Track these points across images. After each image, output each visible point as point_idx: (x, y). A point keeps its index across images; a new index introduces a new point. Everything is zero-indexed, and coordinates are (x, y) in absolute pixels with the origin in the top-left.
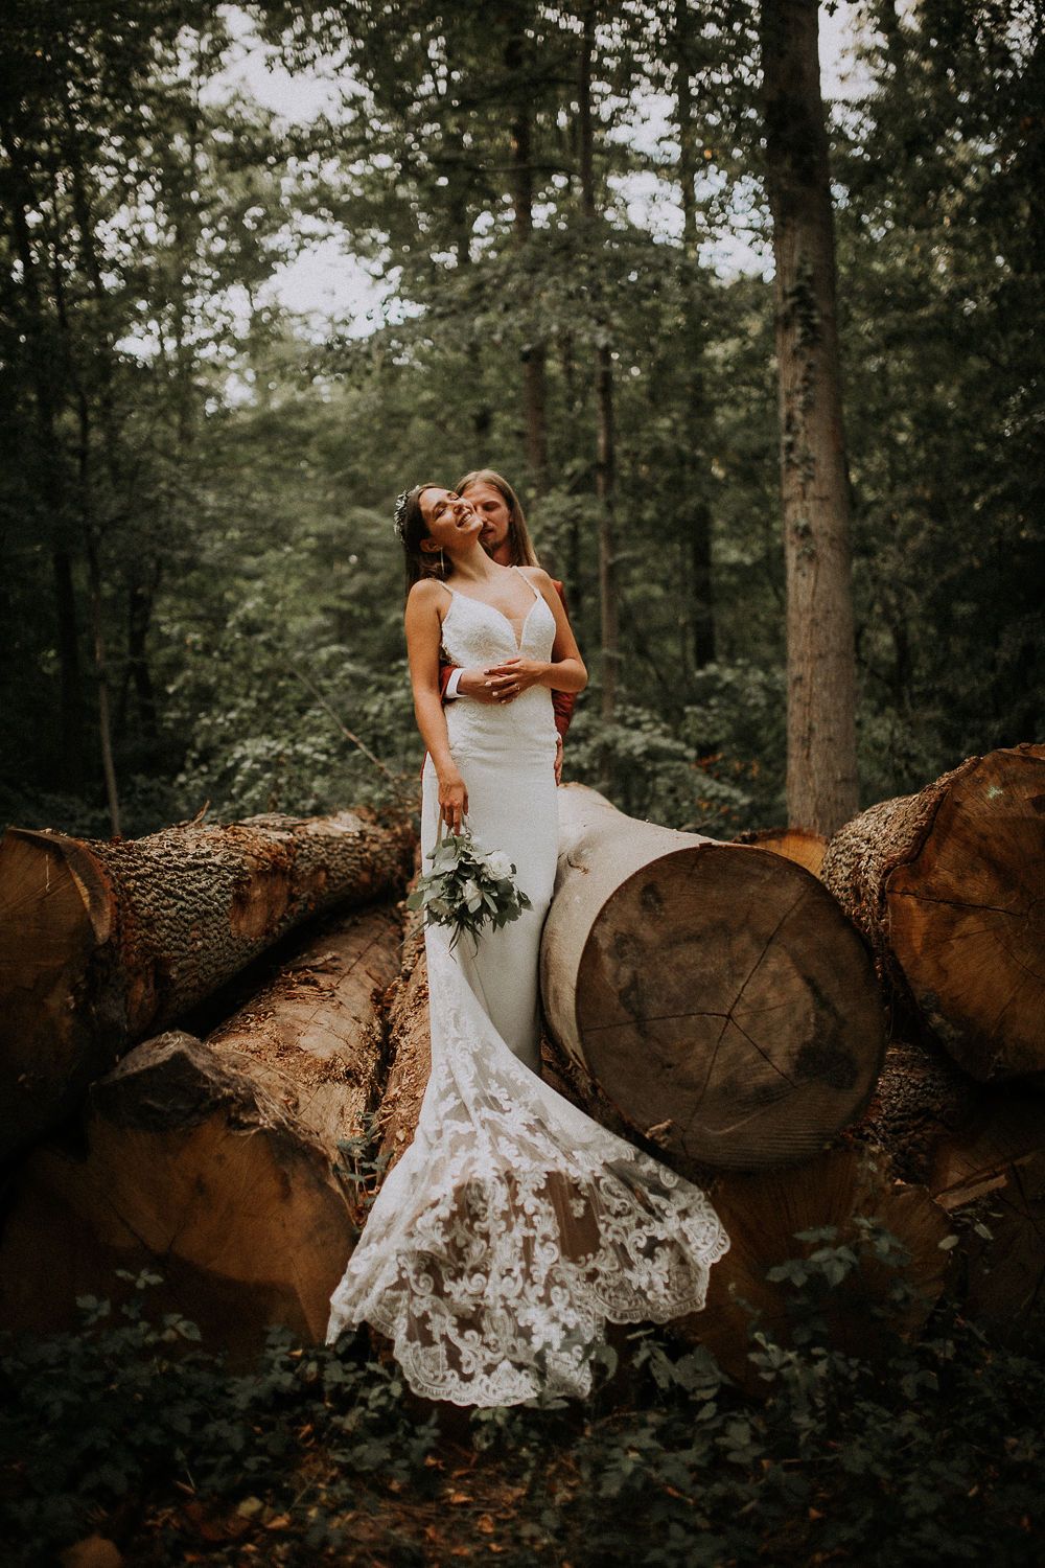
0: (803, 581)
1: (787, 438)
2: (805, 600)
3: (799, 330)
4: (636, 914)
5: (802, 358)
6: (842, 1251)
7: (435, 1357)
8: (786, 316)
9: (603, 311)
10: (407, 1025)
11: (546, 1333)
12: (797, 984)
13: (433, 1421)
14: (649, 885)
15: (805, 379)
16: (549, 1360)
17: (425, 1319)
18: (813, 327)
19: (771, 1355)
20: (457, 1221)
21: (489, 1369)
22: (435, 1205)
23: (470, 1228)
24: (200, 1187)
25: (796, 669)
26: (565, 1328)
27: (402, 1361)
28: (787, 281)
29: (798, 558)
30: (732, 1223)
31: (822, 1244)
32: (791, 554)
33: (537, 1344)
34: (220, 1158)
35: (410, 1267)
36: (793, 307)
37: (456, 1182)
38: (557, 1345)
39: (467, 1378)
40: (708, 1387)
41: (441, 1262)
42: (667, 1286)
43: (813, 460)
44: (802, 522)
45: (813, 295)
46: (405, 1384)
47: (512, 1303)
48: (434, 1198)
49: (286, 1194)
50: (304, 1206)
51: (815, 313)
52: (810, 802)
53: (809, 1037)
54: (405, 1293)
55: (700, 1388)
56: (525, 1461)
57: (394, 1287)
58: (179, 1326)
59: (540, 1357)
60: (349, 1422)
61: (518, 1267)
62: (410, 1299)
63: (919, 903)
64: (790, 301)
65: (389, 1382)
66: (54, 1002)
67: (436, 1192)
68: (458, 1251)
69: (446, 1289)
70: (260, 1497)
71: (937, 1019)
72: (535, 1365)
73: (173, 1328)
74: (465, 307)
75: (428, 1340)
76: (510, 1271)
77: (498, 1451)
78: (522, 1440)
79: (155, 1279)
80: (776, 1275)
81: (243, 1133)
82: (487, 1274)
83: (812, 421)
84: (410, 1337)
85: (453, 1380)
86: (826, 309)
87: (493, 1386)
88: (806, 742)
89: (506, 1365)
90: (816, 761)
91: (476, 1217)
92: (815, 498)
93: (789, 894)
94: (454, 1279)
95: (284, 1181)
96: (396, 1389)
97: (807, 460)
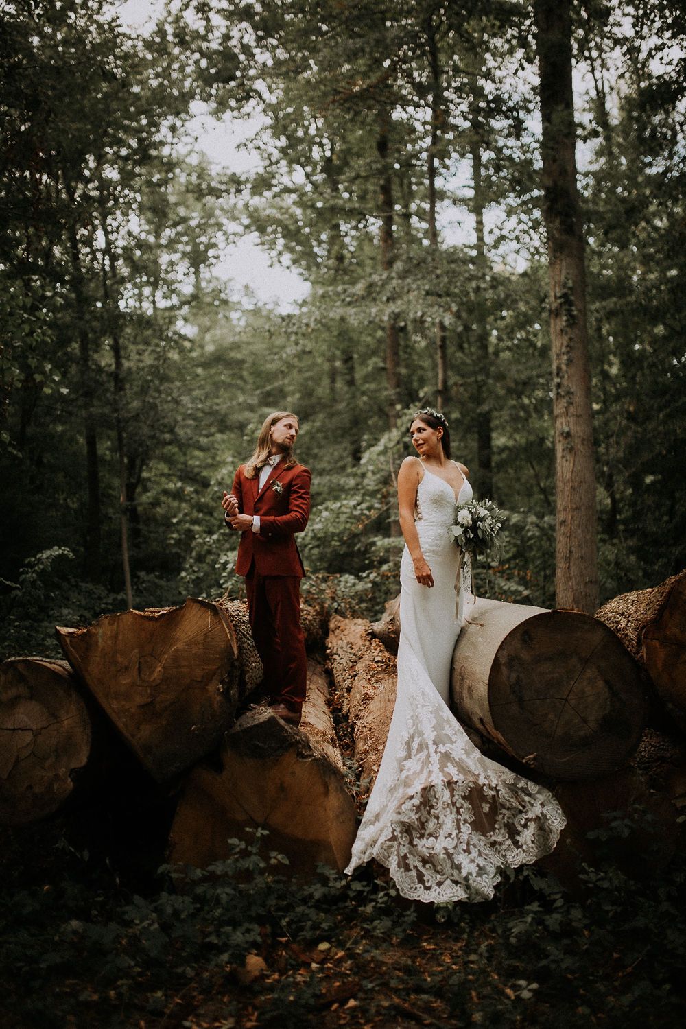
0: (566, 464)
1: (557, 380)
2: (568, 476)
3: (565, 318)
4: (519, 646)
5: (566, 333)
6: (627, 821)
7: (409, 877)
8: (557, 310)
9: (447, 303)
10: (361, 714)
11: (468, 868)
12: (601, 684)
13: (412, 910)
14: (524, 631)
15: (567, 346)
16: (471, 881)
17: (405, 857)
18: (572, 317)
19: (591, 875)
20: (422, 808)
21: (439, 884)
22: (412, 798)
23: (429, 813)
24: (282, 788)
25: (562, 516)
26: (478, 866)
27: (395, 879)
28: (557, 289)
29: (563, 450)
30: (568, 812)
31: (615, 819)
32: (559, 448)
33: (464, 873)
34: (293, 773)
35: (398, 830)
36: (561, 304)
37: (422, 786)
38: (474, 874)
39: (428, 888)
40: (556, 893)
41: (414, 829)
42: (533, 842)
43: (572, 393)
44: (566, 429)
45: (572, 298)
46: (397, 890)
47: (451, 851)
48: (411, 794)
49: (327, 793)
50: (334, 802)
51: (573, 308)
52: (570, 595)
53: (607, 712)
54: (396, 843)
55: (552, 893)
56: (464, 928)
57: (390, 840)
58: (277, 858)
59: (466, 879)
60: (369, 909)
61: (454, 833)
62: (398, 847)
63: (661, 645)
64: (559, 301)
65: (387, 890)
66: (211, 688)
67: (411, 792)
68: (423, 825)
69: (415, 843)
70: (330, 942)
71: (670, 705)
72: (463, 882)
73: (275, 858)
74: (363, 298)
75: (407, 869)
76: (450, 834)
77: (450, 923)
78: (461, 919)
79: (266, 832)
80: (591, 835)
81: (305, 760)
82: (436, 838)
83: (572, 370)
84: (399, 865)
85: (421, 890)
86: (580, 306)
87: (442, 892)
88: (568, 559)
89: (448, 882)
90: (574, 571)
91: (432, 807)
92: (573, 415)
93: (597, 637)
94: (419, 838)
95: (326, 786)
96: (393, 893)
97: (569, 393)
